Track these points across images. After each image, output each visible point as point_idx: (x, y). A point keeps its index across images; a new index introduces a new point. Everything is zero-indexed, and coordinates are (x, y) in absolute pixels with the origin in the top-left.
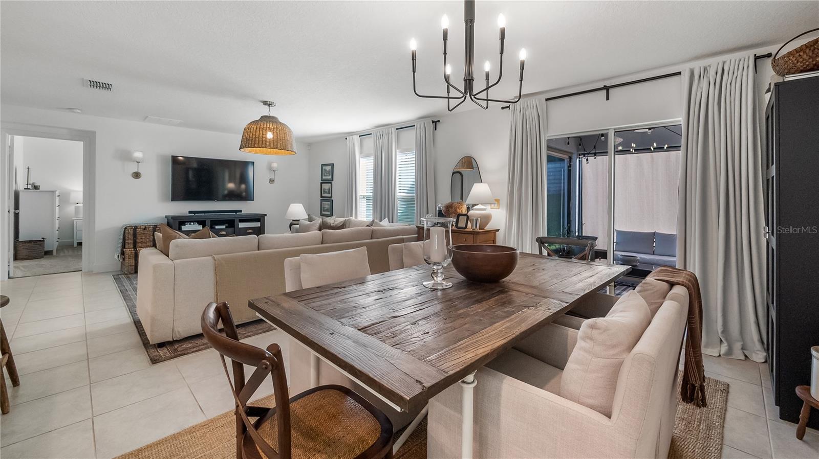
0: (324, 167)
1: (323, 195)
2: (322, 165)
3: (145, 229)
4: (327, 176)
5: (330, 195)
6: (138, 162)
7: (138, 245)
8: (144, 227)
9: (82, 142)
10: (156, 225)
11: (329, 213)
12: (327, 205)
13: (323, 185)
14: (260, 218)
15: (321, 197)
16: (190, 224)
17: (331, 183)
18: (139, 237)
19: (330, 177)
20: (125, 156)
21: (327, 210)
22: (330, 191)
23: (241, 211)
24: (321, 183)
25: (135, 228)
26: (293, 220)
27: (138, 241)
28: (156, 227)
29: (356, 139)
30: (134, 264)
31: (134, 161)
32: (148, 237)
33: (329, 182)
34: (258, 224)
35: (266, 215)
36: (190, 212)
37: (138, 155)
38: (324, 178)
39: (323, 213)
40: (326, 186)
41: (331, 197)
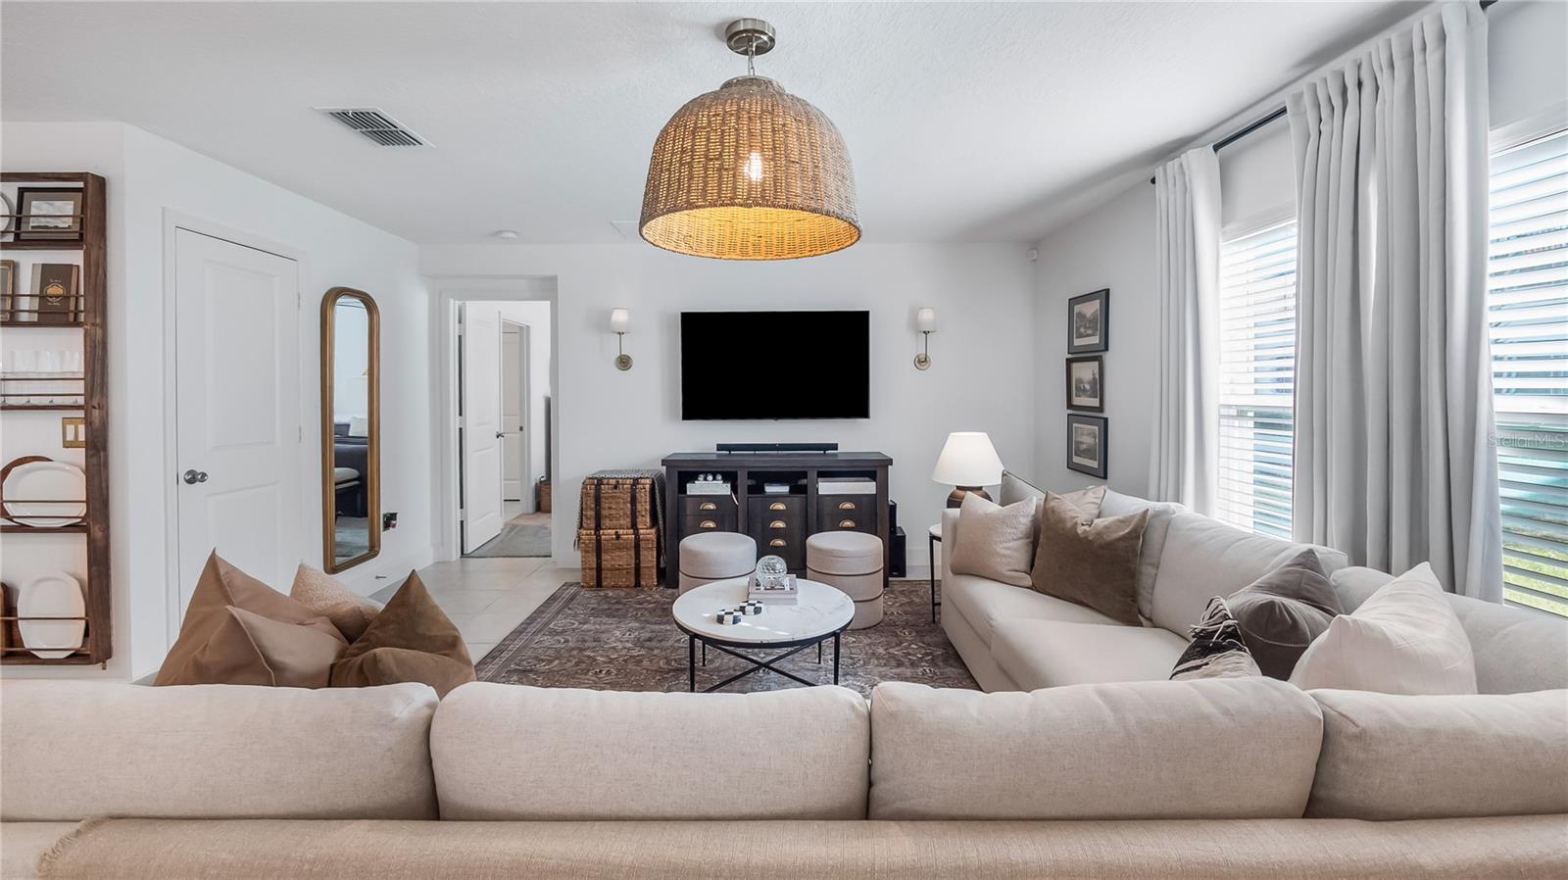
0: (1077, 308)
1: (1077, 401)
3: (616, 487)
4: (1088, 335)
5: (1095, 402)
6: (619, 333)
7: (602, 522)
8: (613, 482)
9: (549, 303)
10: (637, 479)
11: (1094, 464)
12: (1087, 435)
13: (1075, 366)
14: (875, 469)
15: (1070, 405)
16: (705, 479)
17: (1099, 359)
18: (605, 505)
19: (1095, 340)
20: (602, 323)
21: (1088, 453)
22: (1099, 387)
23: (835, 447)
24: (1069, 362)
25: (600, 481)
26: (958, 488)
27: (604, 513)
28: (638, 484)
29: (1200, 164)
30: (595, 566)
31: (614, 332)
32: (622, 506)
33: (1096, 355)
34: (868, 487)
35: (890, 462)
36: (720, 447)
37: (620, 317)
38: (1077, 342)
39: (1076, 459)
40: (1085, 372)
41: (1101, 409)
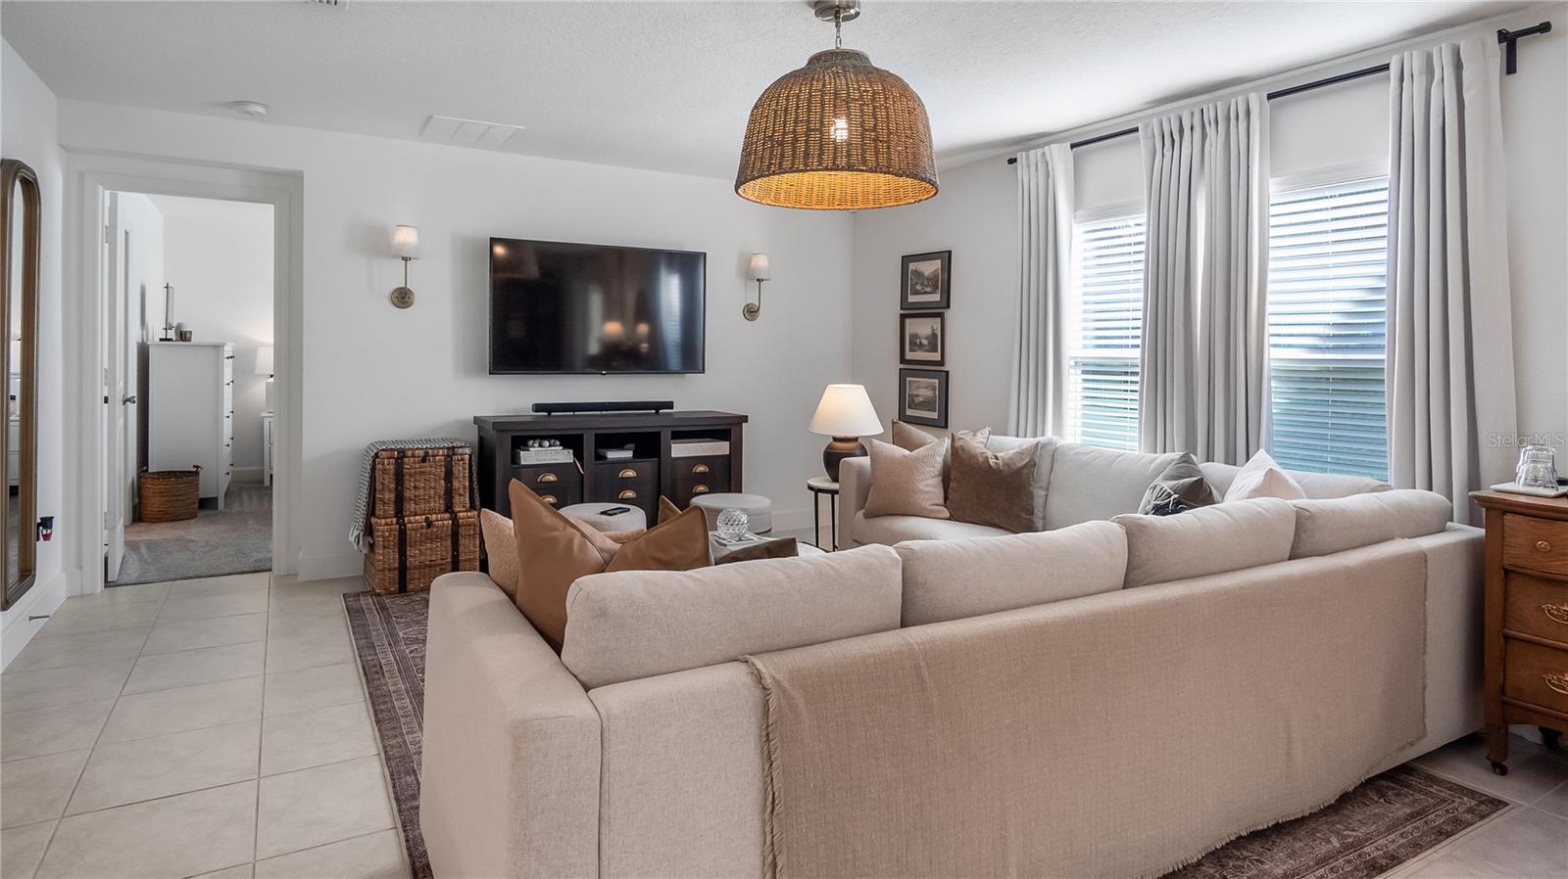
0: (912, 266)
1: (909, 356)
2: (906, 260)
3: (424, 460)
4: (926, 293)
5: (936, 356)
6: (405, 259)
7: (406, 506)
8: (421, 453)
9: (273, 206)
10: (453, 448)
11: (934, 415)
12: (924, 388)
13: (908, 321)
14: (726, 428)
15: (903, 360)
16: (540, 446)
17: (941, 316)
18: (409, 483)
19: (936, 297)
20: (376, 244)
21: (927, 405)
22: (937, 342)
23: (670, 405)
24: (903, 317)
25: (402, 453)
26: (836, 439)
27: (407, 494)
28: (454, 454)
29: (1060, 157)
30: (397, 565)
31: (395, 257)
32: (433, 484)
33: (937, 312)
34: (721, 448)
35: (745, 419)
36: (538, 408)
37: (406, 237)
38: (912, 299)
39: (909, 412)
40: (923, 328)
41: (942, 363)
